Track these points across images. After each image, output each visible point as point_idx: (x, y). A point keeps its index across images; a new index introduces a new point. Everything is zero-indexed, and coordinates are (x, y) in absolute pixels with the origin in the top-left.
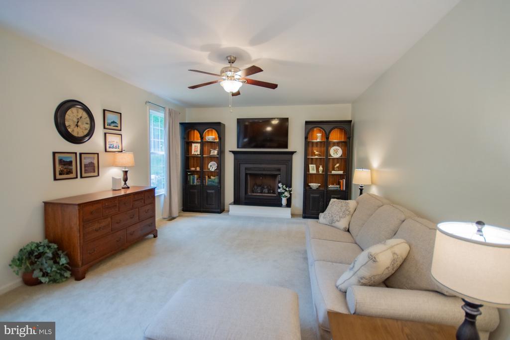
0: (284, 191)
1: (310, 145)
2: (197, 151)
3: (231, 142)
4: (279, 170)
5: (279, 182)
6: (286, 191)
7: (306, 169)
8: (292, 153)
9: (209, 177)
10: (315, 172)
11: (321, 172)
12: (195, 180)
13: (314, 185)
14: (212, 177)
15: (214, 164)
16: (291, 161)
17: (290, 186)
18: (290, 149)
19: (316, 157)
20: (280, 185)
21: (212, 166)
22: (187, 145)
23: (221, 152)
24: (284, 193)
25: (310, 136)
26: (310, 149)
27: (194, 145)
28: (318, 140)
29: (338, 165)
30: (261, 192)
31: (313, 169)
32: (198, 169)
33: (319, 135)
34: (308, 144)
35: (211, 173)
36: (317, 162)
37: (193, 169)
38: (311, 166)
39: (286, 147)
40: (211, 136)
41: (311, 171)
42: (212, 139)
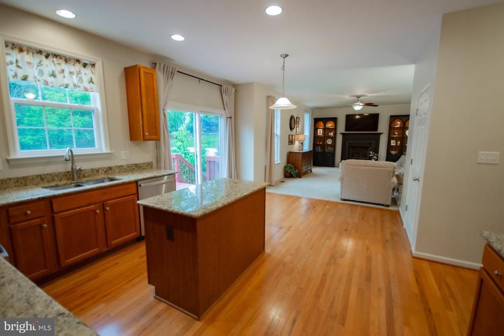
1: (393, 129)
2: (321, 133)
3: (341, 128)
4: (371, 144)
5: (370, 151)
6: (375, 155)
7: (389, 143)
8: (381, 134)
9: (327, 148)
10: (394, 145)
12: (319, 150)
13: (393, 152)
14: (329, 148)
16: (379, 138)
17: (378, 153)
18: (379, 131)
19: (396, 136)
20: (371, 152)
21: (329, 142)
22: (316, 130)
23: (335, 134)
25: (393, 124)
26: (392, 131)
27: (319, 130)
28: (398, 126)
31: (393, 143)
32: (321, 143)
33: (399, 123)
34: (391, 129)
35: (329, 146)
36: (396, 139)
37: (318, 143)
38: (392, 141)
39: (377, 131)
40: (330, 125)
41: (392, 144)
42: (331, 127)
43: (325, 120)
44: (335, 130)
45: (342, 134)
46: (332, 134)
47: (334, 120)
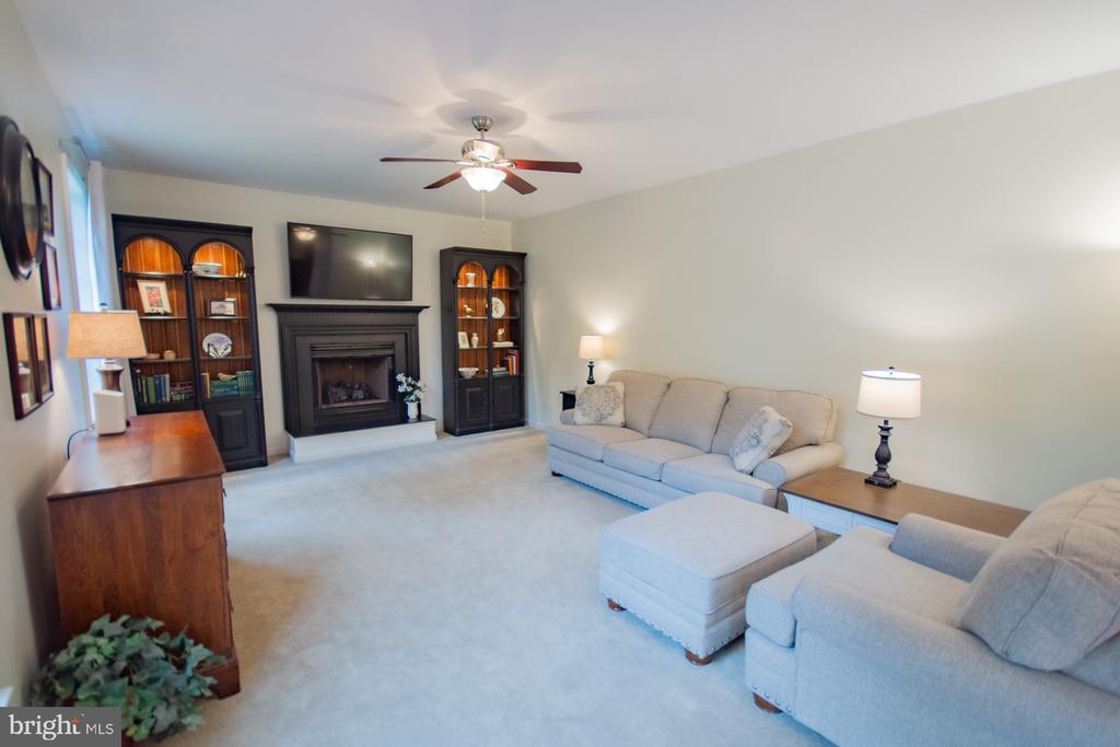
0: (409, 389)
1: (454, 295)
2: (159, 303)
3: (272, 283)
4: (392, 346)
7: (449, 339)
8: (418, 310)
9: (214, 378)
10: (466, 346)
11: (475, 346)
12: (164, 389)
13: (469, 371)
14: (222, 376)
15: (220, 341)
16: (415, 326)
18: (415, 302)
19: (469, 317)
20: (402, 377)
21: (218, 346)
22: (126, 282)
24: (411, 393)
25: (451, 276)
26: (459, 302)
27: (143, 285)
28: (470, 285)
29: (501, 332)
30: (350, 398)
31: (464, 340)
32: (170, 356)
33: (471, 275)
34: (448, 292)
35: (218, 365)
36: (470, 327)
37: (155, 356)
38: (460, 334)
40: (211, 262)
41: (463, 344)
42: (219, 271)
43: (186, 235)
44: (245, 287)
45: (277, 308)
46: (227, 307)
47: (237, 237)
